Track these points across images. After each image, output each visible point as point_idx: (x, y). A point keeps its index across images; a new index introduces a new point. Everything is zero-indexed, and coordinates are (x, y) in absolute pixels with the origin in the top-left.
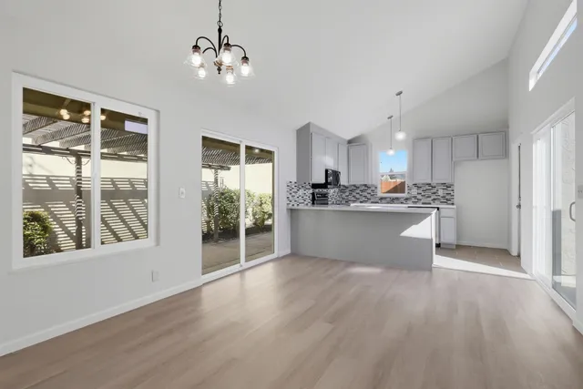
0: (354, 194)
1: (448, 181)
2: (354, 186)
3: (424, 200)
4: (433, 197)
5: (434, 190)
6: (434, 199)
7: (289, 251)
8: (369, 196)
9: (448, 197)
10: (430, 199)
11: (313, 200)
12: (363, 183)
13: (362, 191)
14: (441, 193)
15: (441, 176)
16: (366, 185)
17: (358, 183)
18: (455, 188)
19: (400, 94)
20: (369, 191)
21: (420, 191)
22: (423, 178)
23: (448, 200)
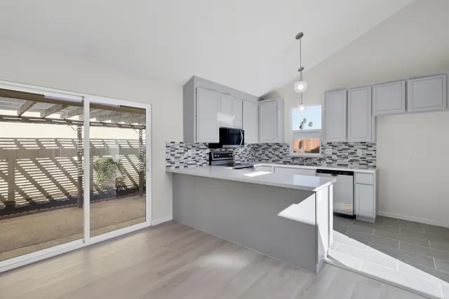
0: (267, 153)
1: (368, 140)
2: (267, 144)
3: (340, 161)
4: (351, 158)
5: (352, 150)
6: (352, 161)
7: (169, 217)
8: (281, 155)
9: (369, 158)
10: (346, 160)
11: (210, 160)
12: (275, 141)
13: (274, 150)
14: (360, 153)
15: (358, 134)
16: (278, 144)
17: (270, 142)
18: (378, 147)
19: (300, 36)
20: (281, 150)
21: (335, 151)
22: (337, 136)
23: (368, 162)
